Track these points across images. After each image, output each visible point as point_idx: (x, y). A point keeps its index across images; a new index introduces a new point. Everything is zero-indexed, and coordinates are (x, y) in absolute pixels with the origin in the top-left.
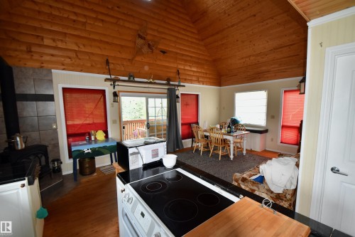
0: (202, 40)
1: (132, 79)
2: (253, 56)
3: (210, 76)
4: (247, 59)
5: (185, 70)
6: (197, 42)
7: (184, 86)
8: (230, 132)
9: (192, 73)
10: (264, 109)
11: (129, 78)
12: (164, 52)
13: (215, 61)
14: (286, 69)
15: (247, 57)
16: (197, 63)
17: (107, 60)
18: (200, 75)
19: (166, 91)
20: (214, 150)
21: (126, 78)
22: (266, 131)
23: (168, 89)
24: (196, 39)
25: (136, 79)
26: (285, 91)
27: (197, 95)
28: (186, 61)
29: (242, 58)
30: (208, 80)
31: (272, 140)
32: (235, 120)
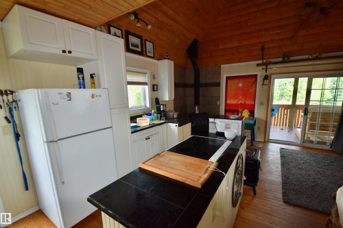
1: (286, 59)
11: (284, 59)
17: (263, 46)
21: (281, 59)
25: (292, 58)
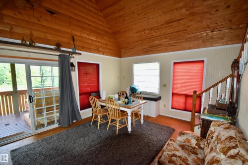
0: (101, 11)
2: (148, 30)
3: (111, 48)
4: (143, 33)
5: (82, 37)
6: (96, 11)
7: (80, 54)
8: (128, 103)
9: (91, 42)
10: (157, 79)
12: (52, 13)
13: (115, 33)
14: (175, 43)
15: (142, 31)
16: (97, 32)
18: (100, 45)
19: (57, 58)
20: (112, 122)
22: (159, 98)
23: (59, 56)
24: (94, 8)
26: (175, 63)
27: (98, 65)
28: (83, 28)
29: (139, 32)
30: (108, 51)
31: (165, 106)
32: (133, 88)
